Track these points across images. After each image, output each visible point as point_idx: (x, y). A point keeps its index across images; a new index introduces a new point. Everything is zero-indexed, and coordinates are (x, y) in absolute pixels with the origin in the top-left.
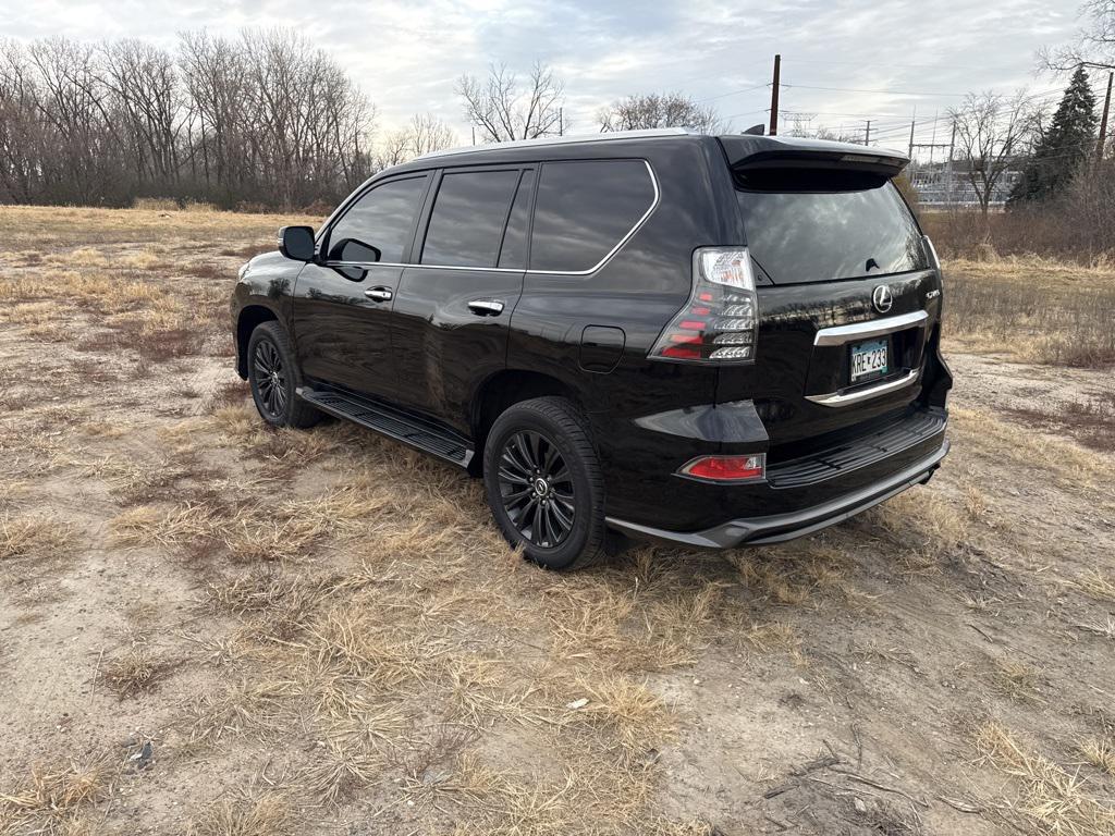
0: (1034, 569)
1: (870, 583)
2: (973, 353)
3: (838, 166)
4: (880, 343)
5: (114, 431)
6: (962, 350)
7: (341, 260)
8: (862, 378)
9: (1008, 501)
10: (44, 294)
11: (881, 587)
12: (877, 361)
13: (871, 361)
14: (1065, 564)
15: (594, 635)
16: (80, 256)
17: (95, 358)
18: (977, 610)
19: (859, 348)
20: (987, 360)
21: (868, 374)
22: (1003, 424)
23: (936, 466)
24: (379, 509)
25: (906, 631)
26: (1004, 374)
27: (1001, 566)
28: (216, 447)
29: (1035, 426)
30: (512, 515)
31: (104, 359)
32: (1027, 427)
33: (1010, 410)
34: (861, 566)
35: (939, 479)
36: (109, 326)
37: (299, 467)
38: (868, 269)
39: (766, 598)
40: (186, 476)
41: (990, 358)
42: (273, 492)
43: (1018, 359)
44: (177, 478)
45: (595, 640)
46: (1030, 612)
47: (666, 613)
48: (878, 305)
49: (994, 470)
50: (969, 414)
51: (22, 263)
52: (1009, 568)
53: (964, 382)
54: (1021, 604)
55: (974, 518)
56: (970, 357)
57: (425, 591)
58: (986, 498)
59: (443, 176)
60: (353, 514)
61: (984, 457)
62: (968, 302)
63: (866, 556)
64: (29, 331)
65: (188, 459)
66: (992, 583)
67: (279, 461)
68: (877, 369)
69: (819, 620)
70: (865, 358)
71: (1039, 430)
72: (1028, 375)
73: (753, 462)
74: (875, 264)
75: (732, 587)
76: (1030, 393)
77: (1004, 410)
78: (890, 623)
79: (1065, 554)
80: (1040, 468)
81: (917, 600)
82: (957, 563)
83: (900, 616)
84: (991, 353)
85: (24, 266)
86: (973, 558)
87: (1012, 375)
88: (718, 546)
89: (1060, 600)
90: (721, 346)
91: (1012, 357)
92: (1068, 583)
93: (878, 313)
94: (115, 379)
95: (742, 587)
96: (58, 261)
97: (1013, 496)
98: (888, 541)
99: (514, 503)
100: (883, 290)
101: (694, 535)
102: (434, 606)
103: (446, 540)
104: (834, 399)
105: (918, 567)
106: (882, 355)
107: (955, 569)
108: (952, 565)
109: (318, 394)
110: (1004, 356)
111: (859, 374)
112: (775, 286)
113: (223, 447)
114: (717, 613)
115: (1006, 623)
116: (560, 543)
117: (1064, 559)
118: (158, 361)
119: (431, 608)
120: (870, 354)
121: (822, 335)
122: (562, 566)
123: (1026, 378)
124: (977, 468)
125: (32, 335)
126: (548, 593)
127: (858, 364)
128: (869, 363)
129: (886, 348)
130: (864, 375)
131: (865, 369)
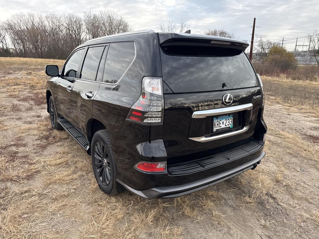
0: (295, 207)
1: (226, 208)
2: (301, 113)
3: (210, 45)
4: (229, 116)
5: (5, 128)
6: (297, 112)
7: (68, 77)
8: (219, 130)
9: (295, 173)
10: (23, 83)
11: (229, 211)
12: (228, 123)
13: (224, 123)
14: (309, 205)
15: (104, 226)
16: (42, 73)
17: (21, 103)
18: (264, 226)
19: (217, 118)
20: (304, 115)
21: (222, 128)
22: (302, 141)
23: (258, 163)
24: (63, 163)
25: (231, 235)
26: (309, 121)
27: (282, 204)
28: (32, 135)
29: (314, 142)
30: (98, 170)
31: (23, 104)
32: (311, 142)
33: (307, 135)
34: (225, 199)
35: (271, 162)
36: (33, 94)
37: (50, 144)
38: (223, 87)
39: (181, 213)
40: (14, 145)
41: (306, 114)
42: (36, 153)
43: (316, 116)
44: (11, 146)
45: (103, 229)
46: (287, 229)
47: (136, 218)
48: (225, 102)
49: (294, 160)
50: (291, 136)
51: (26, 74)
52: (285, 206)
53: (293, 123)
54: (284, 225)
55: (278, 181)
56: (299, 114)
57: (56, 199)
58: (287, 172)
59: (88, 48)
60: (54, 164)
61: (291, 154)
62: (305, 95)
63: (228, 195)
64: (9, 94)
65: (19, 139)
66: (275, 213)
67: (46, 141)
68: (228, 126)
69: (197, 226)
70: (221, 122)
71: (315, 144)
72: (317, 122)
73: (161, 166)
74: (225, 86)
75: (170, 207)
76: (316, 129)
77: (304, 135)
78: (226, 230)
79: (311, 201)
80: (311, 160)
81: (241, 219)
82: (263, 202)
83: (231, 227)
84: (307, 113)
85: (26, 75)
86: (271, 201)
87: (312, 122)
88: (147, 198)
89: (302, 224)
90: (148, 117)
91: (314, 115)
92: (308, 216)
93: (225, 105)
94: (21, 110)
95: (173, 207)
96: (36, 74)
97: (298, 171)
98: (240, 190)
99: (99, 166)
100: (229, 96)
101: (140, 192)
102: (53, 207)
103: (77, 177)
104: (203, 139)
105: (247, 203)
106: (230, 121)
107: (262, 205)
108: (261, 203)
109: (62, 120)
110: (311, 114)
111: (218, 128)
112: (174, 93)
113: (34, 135)
114: (156, 219)
115: (275, 235)
116: (109, 184)
117: (310, 203)
118: (38, 105)
119: (51, 207)
120: (224, 121)
121: (197, 114)
122: (108, 193)
123: (316, 123)
124: (287, 158)
125: (10, 95)
126: (99, 204)
127: (217, 125)
128: (223, 124)
129: (232, 118)
130: (220, 129)
131: (221, 127)
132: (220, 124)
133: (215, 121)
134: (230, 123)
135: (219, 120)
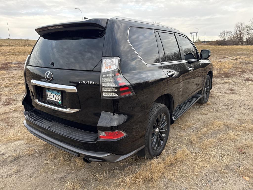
4: (58, 92)
12: (57, 98)
19: (49, 90)
21: (53, 101)
48: (47, 78)
68: (57, 101)
106: (59, 97)
120: (54, 95)
127: (49, 96)
128: (54, 97)
129: (60, 95)
130: (51, 100)
131: (52, 99)
132: (51, 96)
133: (48, 92)
134: (59, 99)
135: (51, 93)
